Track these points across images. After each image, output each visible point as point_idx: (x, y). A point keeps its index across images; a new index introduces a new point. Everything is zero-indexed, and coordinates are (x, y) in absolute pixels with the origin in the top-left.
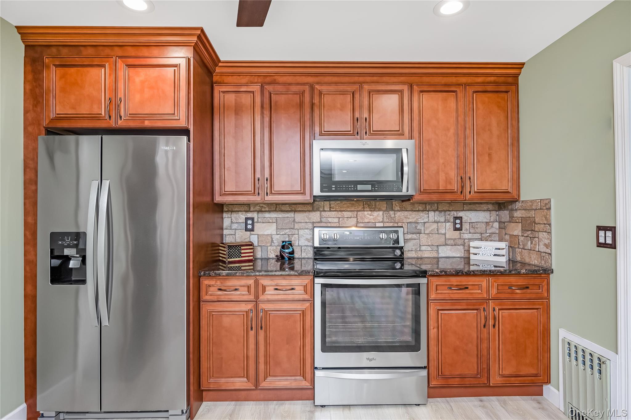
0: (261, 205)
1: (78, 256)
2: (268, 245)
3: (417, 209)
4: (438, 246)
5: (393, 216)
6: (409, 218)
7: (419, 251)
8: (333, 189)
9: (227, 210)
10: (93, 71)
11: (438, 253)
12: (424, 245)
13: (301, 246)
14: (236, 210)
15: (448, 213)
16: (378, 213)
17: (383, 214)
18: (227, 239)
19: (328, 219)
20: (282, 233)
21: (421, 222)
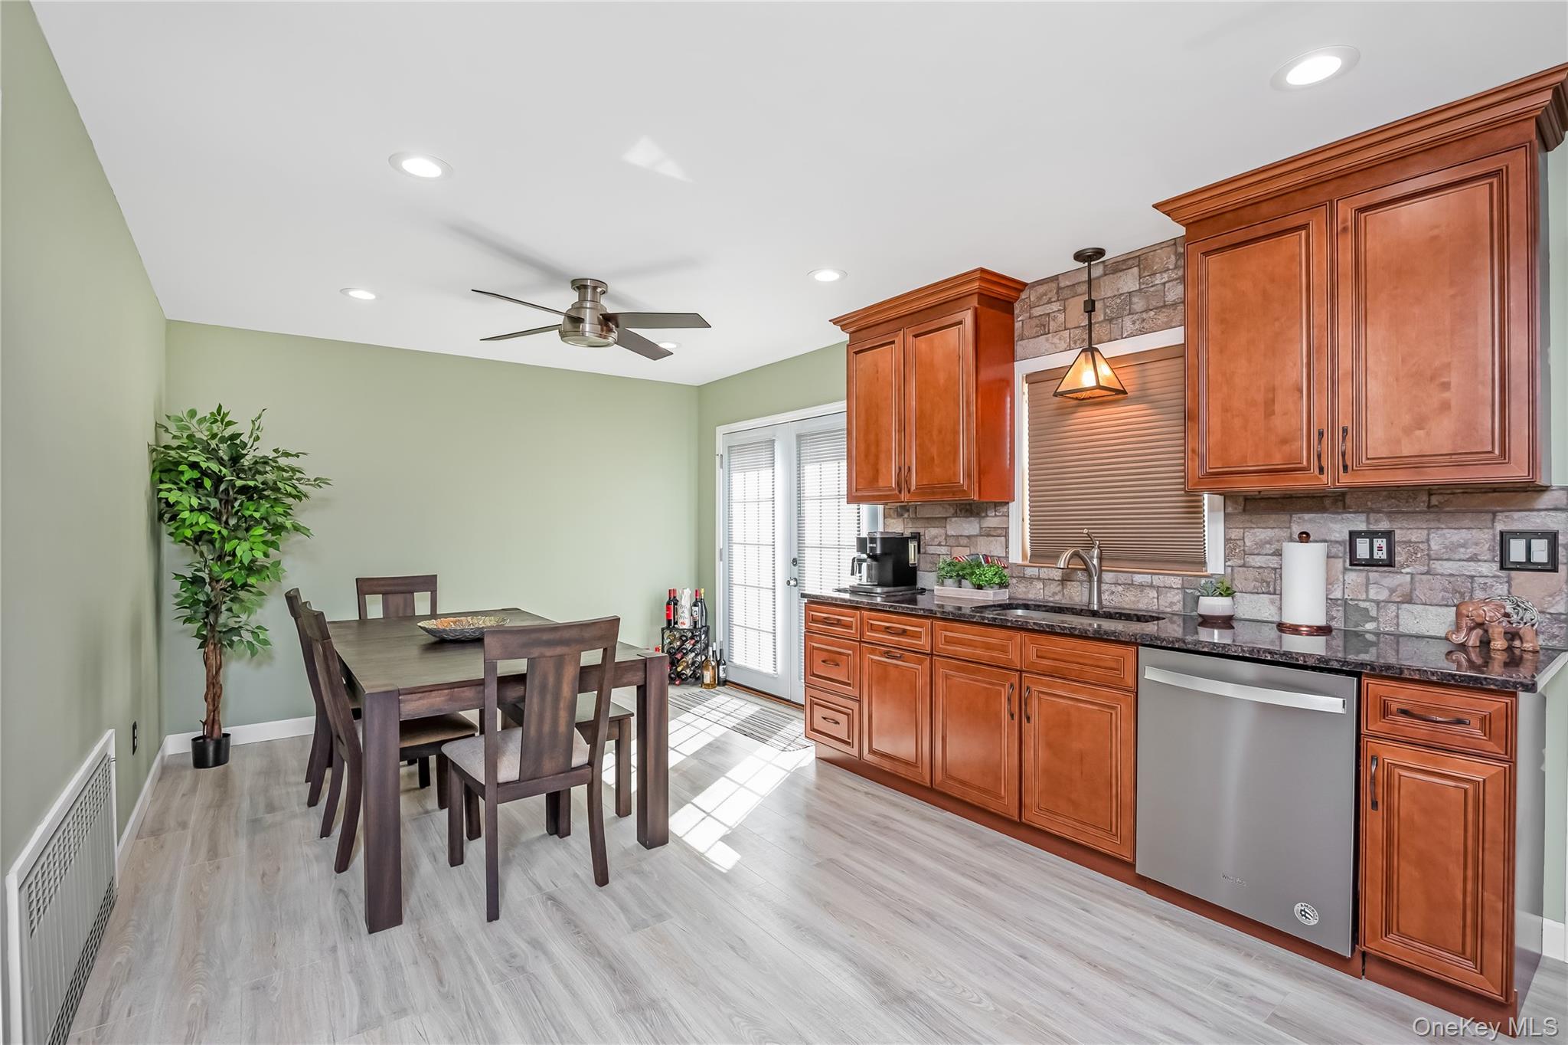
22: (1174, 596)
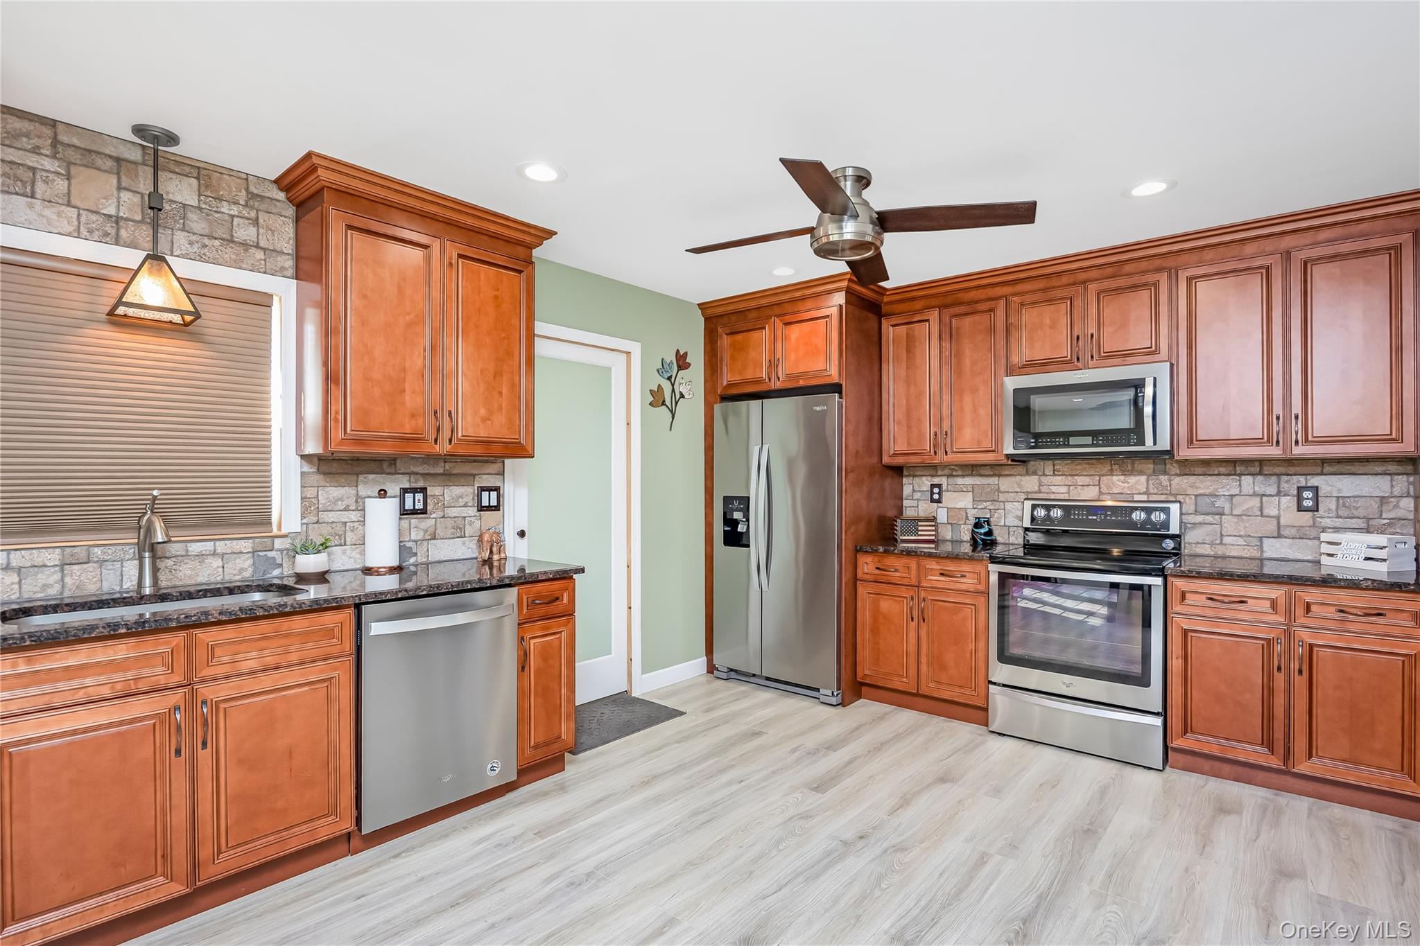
0: (952, 467)
1: (744, 520)
2: (961, 522)
3: (1216, 473)
4: (1261, 537)
5: (1166, 483)
6: (1197, 488)
7: (1219, 544)
8: (1033, 444)
9: (907, 474)
10: (756, 334)
11: (1262, 551)
12: (1230, 536)
13: (1009, 527)
14: (919, 473)
15: (1285, 478)
16: (1138, 478)
17: (1148, 481)
18: (908, 512)
19: (1051, 487)
20: (980, 507)
21: (1224, 495)
22: (245, 561)
